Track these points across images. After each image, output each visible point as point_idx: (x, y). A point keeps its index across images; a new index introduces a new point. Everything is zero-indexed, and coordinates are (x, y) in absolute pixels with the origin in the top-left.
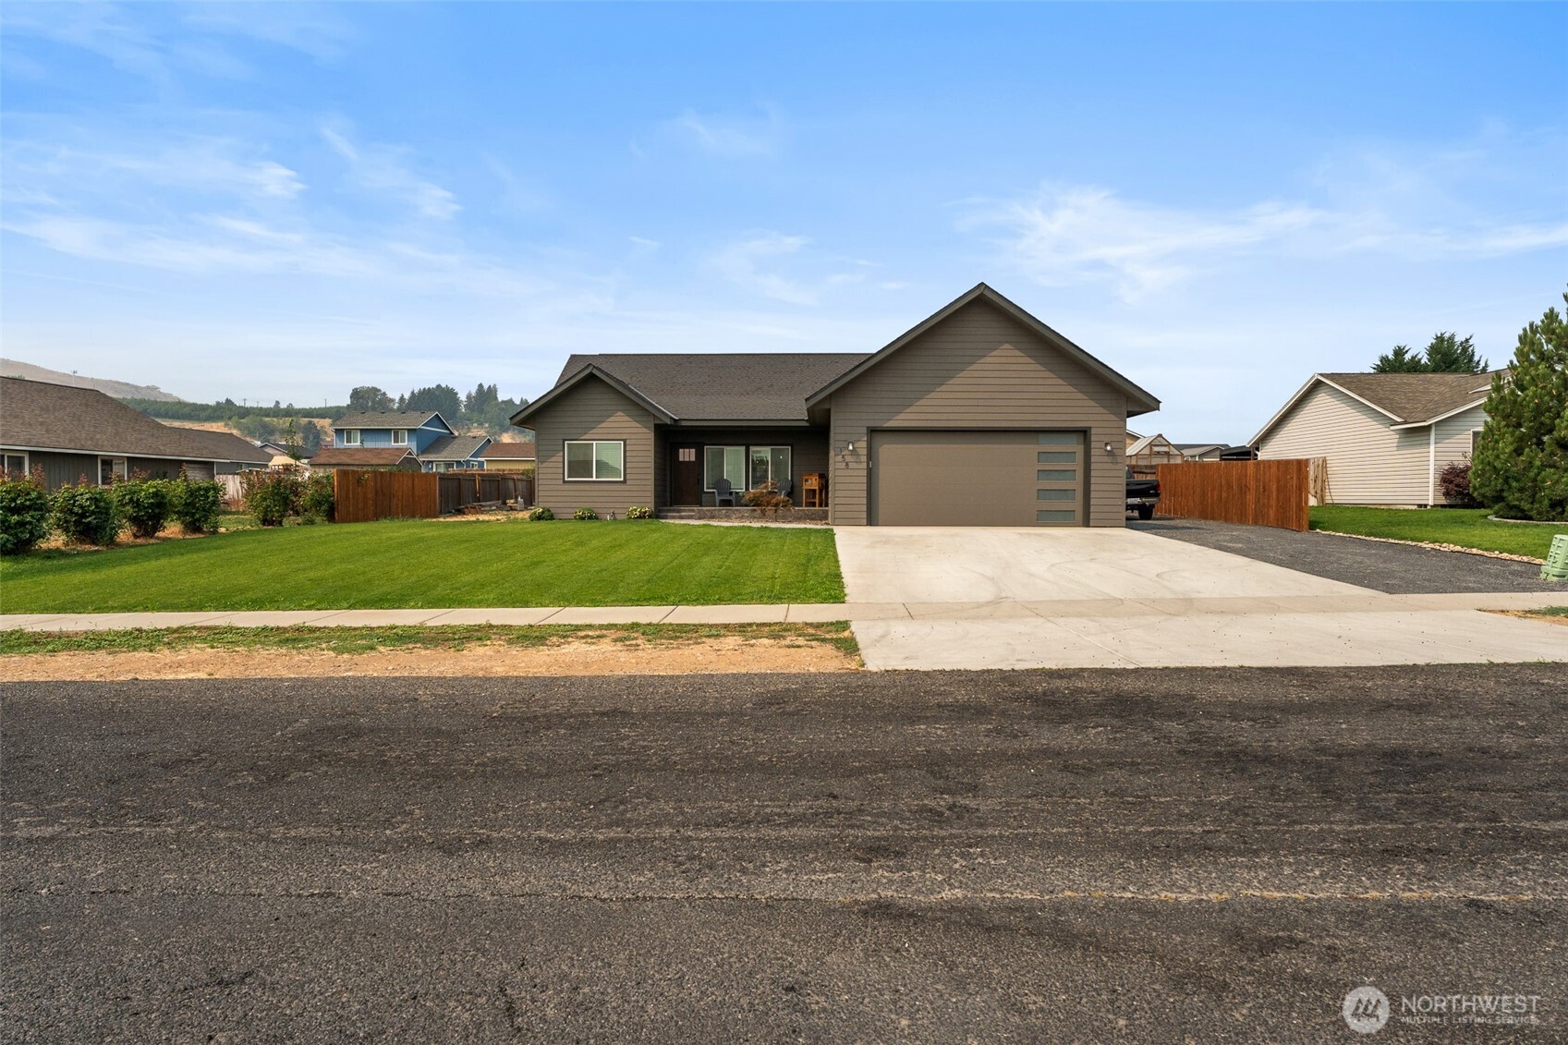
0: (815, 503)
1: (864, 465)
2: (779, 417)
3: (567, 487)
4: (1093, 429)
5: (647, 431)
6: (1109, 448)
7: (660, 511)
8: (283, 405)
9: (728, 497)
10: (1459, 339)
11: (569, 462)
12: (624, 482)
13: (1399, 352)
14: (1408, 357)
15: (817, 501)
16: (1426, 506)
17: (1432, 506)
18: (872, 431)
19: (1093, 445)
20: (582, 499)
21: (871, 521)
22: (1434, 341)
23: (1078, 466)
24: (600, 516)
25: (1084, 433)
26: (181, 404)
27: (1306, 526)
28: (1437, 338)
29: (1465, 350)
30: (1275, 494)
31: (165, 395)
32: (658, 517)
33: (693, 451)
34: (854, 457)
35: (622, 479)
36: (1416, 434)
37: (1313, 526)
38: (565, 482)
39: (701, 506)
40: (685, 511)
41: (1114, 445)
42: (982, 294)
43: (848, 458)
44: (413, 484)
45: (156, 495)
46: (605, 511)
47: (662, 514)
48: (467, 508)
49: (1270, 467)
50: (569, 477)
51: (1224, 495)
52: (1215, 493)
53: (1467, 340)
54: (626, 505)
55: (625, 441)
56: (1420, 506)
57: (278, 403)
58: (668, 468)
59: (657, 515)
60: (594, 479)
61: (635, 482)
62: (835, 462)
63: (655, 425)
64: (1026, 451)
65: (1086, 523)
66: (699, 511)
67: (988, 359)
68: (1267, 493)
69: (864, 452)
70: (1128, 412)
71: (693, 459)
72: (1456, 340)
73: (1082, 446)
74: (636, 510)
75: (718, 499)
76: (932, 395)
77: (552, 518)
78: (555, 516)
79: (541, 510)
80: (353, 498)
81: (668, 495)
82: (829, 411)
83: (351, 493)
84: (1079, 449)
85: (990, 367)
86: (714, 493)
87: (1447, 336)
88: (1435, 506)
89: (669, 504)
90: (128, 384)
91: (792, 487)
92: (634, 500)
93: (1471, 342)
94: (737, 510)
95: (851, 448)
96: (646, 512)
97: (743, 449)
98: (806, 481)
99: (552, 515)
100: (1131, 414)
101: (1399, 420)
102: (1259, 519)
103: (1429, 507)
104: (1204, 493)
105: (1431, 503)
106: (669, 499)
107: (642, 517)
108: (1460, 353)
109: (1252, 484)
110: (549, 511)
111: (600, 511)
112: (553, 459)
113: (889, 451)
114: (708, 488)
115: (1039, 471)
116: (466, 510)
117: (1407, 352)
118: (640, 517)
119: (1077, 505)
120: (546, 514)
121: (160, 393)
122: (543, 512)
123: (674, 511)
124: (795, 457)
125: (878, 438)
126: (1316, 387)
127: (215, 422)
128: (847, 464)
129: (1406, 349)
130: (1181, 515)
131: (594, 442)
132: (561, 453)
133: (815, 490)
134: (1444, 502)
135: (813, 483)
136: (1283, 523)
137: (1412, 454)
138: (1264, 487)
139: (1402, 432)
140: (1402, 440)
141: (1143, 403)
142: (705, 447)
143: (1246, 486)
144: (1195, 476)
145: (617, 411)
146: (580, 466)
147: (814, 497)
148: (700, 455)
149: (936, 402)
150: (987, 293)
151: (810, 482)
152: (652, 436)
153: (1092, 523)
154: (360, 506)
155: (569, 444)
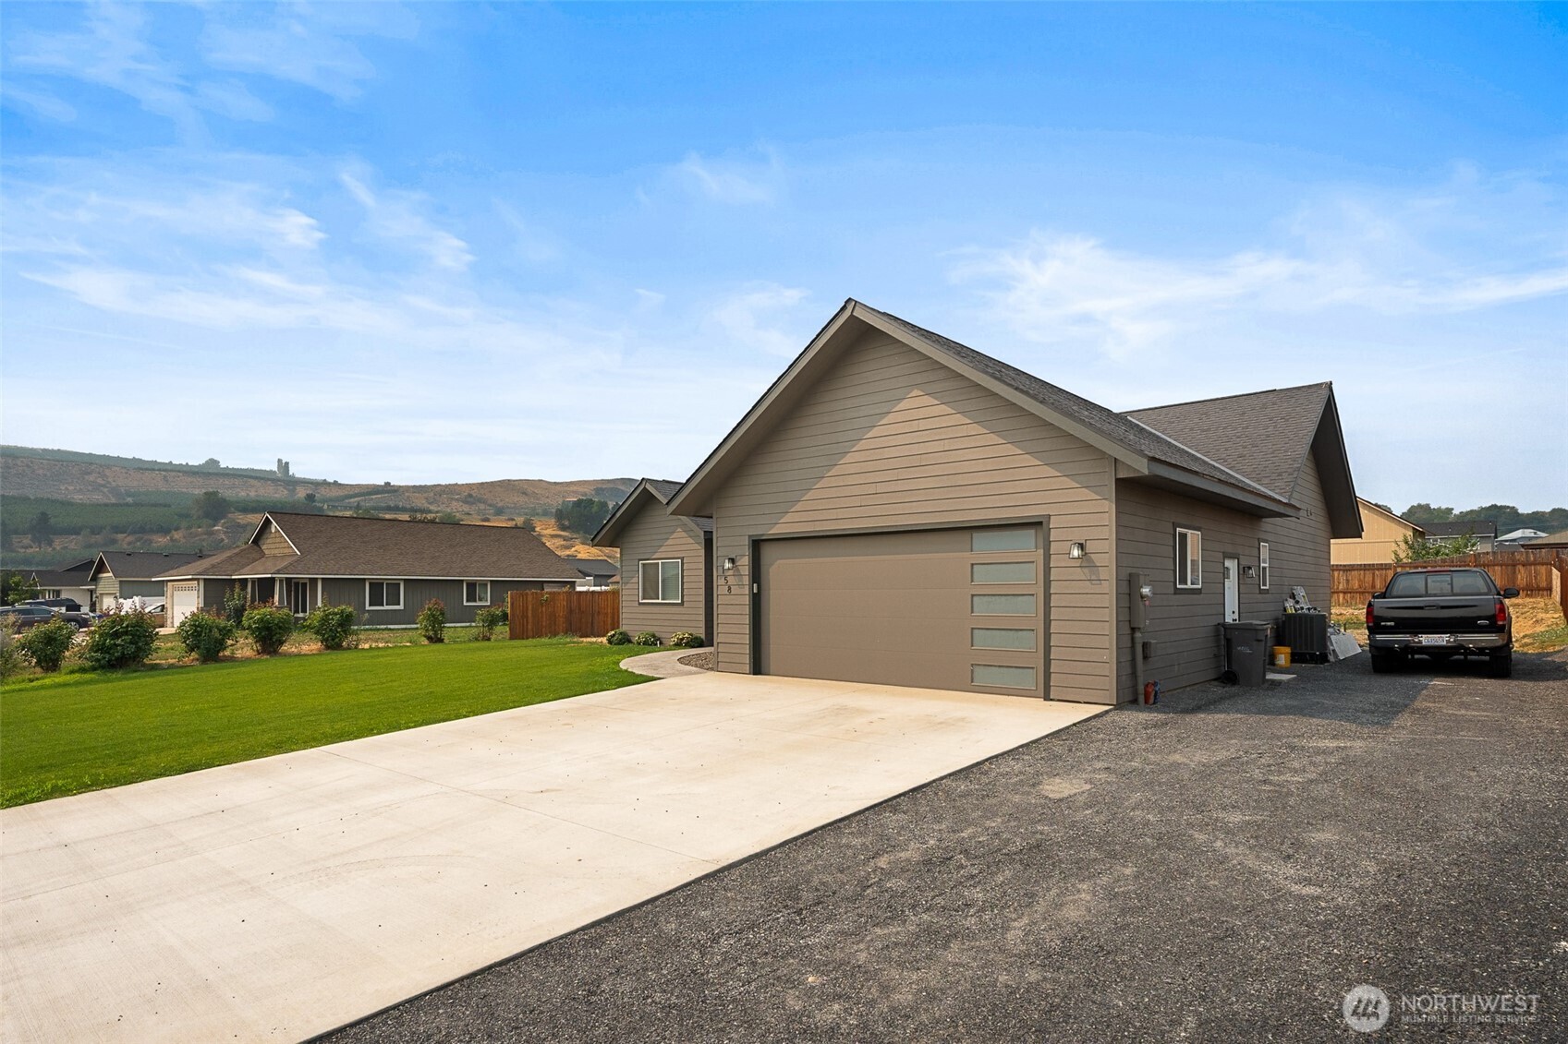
1: (747, 590)
3: (642, 610)
4: (1051, 519)
5: (699, 547)
6: (1075, 553)
11: (643, 582)
12: (682, 603)
18: (757, 541)
19: (1054, 548)
20: (652, 622)
21: (758, 668)
23: (1037, 586)
25: (1041, 527)
35: (680, 601)
38: (640, 604)
42: (851, 317)
43: (731, 580)
45: (261, 620)
55: (682, 559)
60: (660, 601)
61: (691, 605)
62: (718, 585)
64: (950, 563)
65: (1047, 692)
67: (891, 418)
69: (747, 571)
73: (1041, 550)
77: (628, 642)
78: (631, 641)
79: (615, 633)
80: (533, 617)
84: (1033, 556)
85: (894, 429)
92: (689, 624)
95: (730, 565)
99: (628, 639)
110: (627, 635)
112: (633, 580)
113: (780, 569)
115: (973, 595)
119: (1037, 657)
120: (624, 638)
122: (614, 636)
125: (768, 552)
128: (730, 589)
131: (660, 561)
132: (637, 575)
145: (678, 526)
146: (652, 587)
152: (702, 552)
153: (1053, 693)
154: (544, 624)
155: (644, 565)
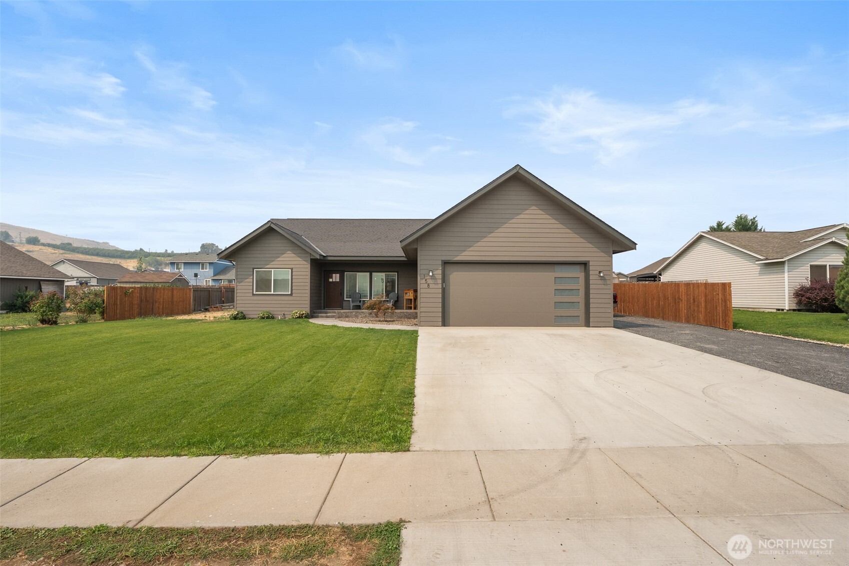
0: (411, 307)
1: (440, 286)
2: (389, 255)
3: (255, 298)
4: (590, 262)
5: (306, 263)
6: (602, 275)
7: (314, 313)
8: (169, 251)
9: (358, 304)
10: (750, 217)
11: (257, 281)
12: (291, 294)
13: (720, 225)
14: (724, 227)
15: (413, 306)
16: (783, 310)
17: (787, 310)
18: (445, 263)
19: (591, 273)
20: (262, 306)
21: (445, 323)
22: (737, 219)
23: (581, 285)
24: (275, 316)
25: (585, 265)
26: (117, 251)
27: (731, 326)
28: (738, 217)
29: (753, 223)
30: (703, 304)
31: (112, 246)
32: (312, 317)
33: (338, 275)
34: (433, 280)
35: (289, 293)
36: (775, 266)
37: (735, 326)
38: (253, 294)
39: (343, 309)
40: (330, 312)
41: (606, 273)
42: (518, 172)
43: (429, 281)
44: (172, 295)
46: (278, 313)
47: (315, 315)
48: (212, 308)
49: (698, 287)
50: (256, 291)
51: (661, 303)
52: (655, 302)
53: (754, 218)
54: (290, 309)
55: (292, 269)
56: (778, 310)
57: (166, 250)
58: (323, 286)
59: (312, 315)
60: (272, 293)
61: (299, 295)
62: (421, 283)
63: (311, 259)
64: (546, 277)
65: (587, 324)
66: (339, 313)
67: (522, 216)
68: (696, 303)
69: (440, 277)
70: (613, 251)
71: (338, 280)
72: (748, 218)
73: (584, 273)
74: (297, 313)
75: (352, 305)
76: (485, 239)
77: (244, 317)
78: (247, 316)
79: (237, 312)
80: (121, 304)
81: (322, 302)
82: (416, 250)
83: (118, 301)
84: (581, 275)
85: (523, 221)
86: (349, 301)
87: (743, 216)
88: (790, 310)
89: (323, 307)
90: (94, 241)
91: (398, 297)
92: (297, 306)
93: (756, 219)
94: (362, 312)
95: (431, 274)
96: (303, 314)
97: (368, 274)
98: (406, 293)
99: (244, 315)
100: (614, 253)
101: (762, 258)
102: (691, 319)
103: (785, 311)
104: (646, 301)
105: (787, 308)
106: (323, 305)
107: (300, 317)
108: (751, 225)
109: (684, 297)
110: (242, 313)
111: (275, 313)
112: (247, 280)
113: (457, 277)
114: (347, 298)
115: (555, 289)
116: (210, 309)
117: (724, 224)
118: (299, 317)
119: (581, 311)
120: (240, 315)
121: (109, 245)
122: (238, 314)
123: (323, 313)
124: (399, 278)
125: (449, 268)
126: (700, 238)
127: (133, 259)
128: (428, 285)
129: (723, 223)
130: (629, 314)
131: (273, 270)
132: (252, 277)
133: (411, 299)
134: (795, 308)
135: (410, 295)
136: (710, 322)
137: (772, 278)
138: (694, 300)
139: (763, 265)
140: (762, 270)
141: (624, 244)
142: (345, 273)
143: (679, 298)
144: (638, 291)
145: (288, 250)
146: (263, 284)
147: (411, 303)
148: (342, 278)
149: (488, 244)
150: (521, 172)
151: (408, 294)
152: (308, 266)
153: (591, 324)
154: (126, 309)
155: (257, 271)
